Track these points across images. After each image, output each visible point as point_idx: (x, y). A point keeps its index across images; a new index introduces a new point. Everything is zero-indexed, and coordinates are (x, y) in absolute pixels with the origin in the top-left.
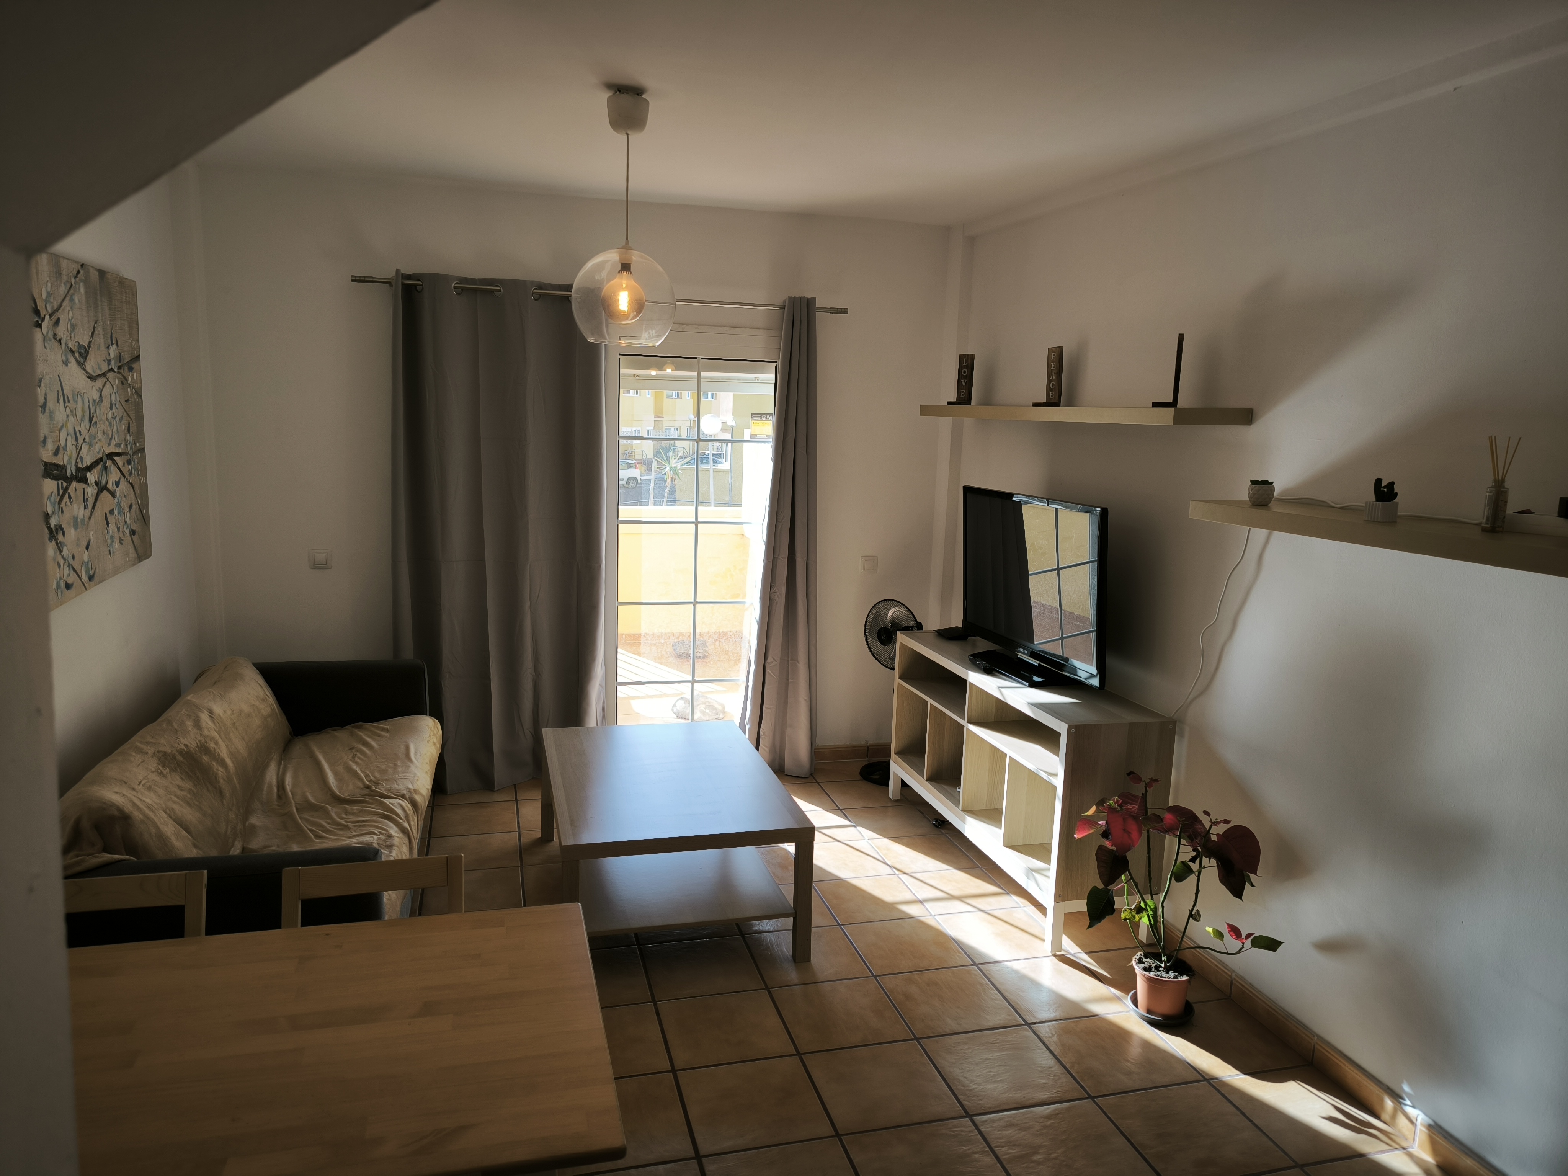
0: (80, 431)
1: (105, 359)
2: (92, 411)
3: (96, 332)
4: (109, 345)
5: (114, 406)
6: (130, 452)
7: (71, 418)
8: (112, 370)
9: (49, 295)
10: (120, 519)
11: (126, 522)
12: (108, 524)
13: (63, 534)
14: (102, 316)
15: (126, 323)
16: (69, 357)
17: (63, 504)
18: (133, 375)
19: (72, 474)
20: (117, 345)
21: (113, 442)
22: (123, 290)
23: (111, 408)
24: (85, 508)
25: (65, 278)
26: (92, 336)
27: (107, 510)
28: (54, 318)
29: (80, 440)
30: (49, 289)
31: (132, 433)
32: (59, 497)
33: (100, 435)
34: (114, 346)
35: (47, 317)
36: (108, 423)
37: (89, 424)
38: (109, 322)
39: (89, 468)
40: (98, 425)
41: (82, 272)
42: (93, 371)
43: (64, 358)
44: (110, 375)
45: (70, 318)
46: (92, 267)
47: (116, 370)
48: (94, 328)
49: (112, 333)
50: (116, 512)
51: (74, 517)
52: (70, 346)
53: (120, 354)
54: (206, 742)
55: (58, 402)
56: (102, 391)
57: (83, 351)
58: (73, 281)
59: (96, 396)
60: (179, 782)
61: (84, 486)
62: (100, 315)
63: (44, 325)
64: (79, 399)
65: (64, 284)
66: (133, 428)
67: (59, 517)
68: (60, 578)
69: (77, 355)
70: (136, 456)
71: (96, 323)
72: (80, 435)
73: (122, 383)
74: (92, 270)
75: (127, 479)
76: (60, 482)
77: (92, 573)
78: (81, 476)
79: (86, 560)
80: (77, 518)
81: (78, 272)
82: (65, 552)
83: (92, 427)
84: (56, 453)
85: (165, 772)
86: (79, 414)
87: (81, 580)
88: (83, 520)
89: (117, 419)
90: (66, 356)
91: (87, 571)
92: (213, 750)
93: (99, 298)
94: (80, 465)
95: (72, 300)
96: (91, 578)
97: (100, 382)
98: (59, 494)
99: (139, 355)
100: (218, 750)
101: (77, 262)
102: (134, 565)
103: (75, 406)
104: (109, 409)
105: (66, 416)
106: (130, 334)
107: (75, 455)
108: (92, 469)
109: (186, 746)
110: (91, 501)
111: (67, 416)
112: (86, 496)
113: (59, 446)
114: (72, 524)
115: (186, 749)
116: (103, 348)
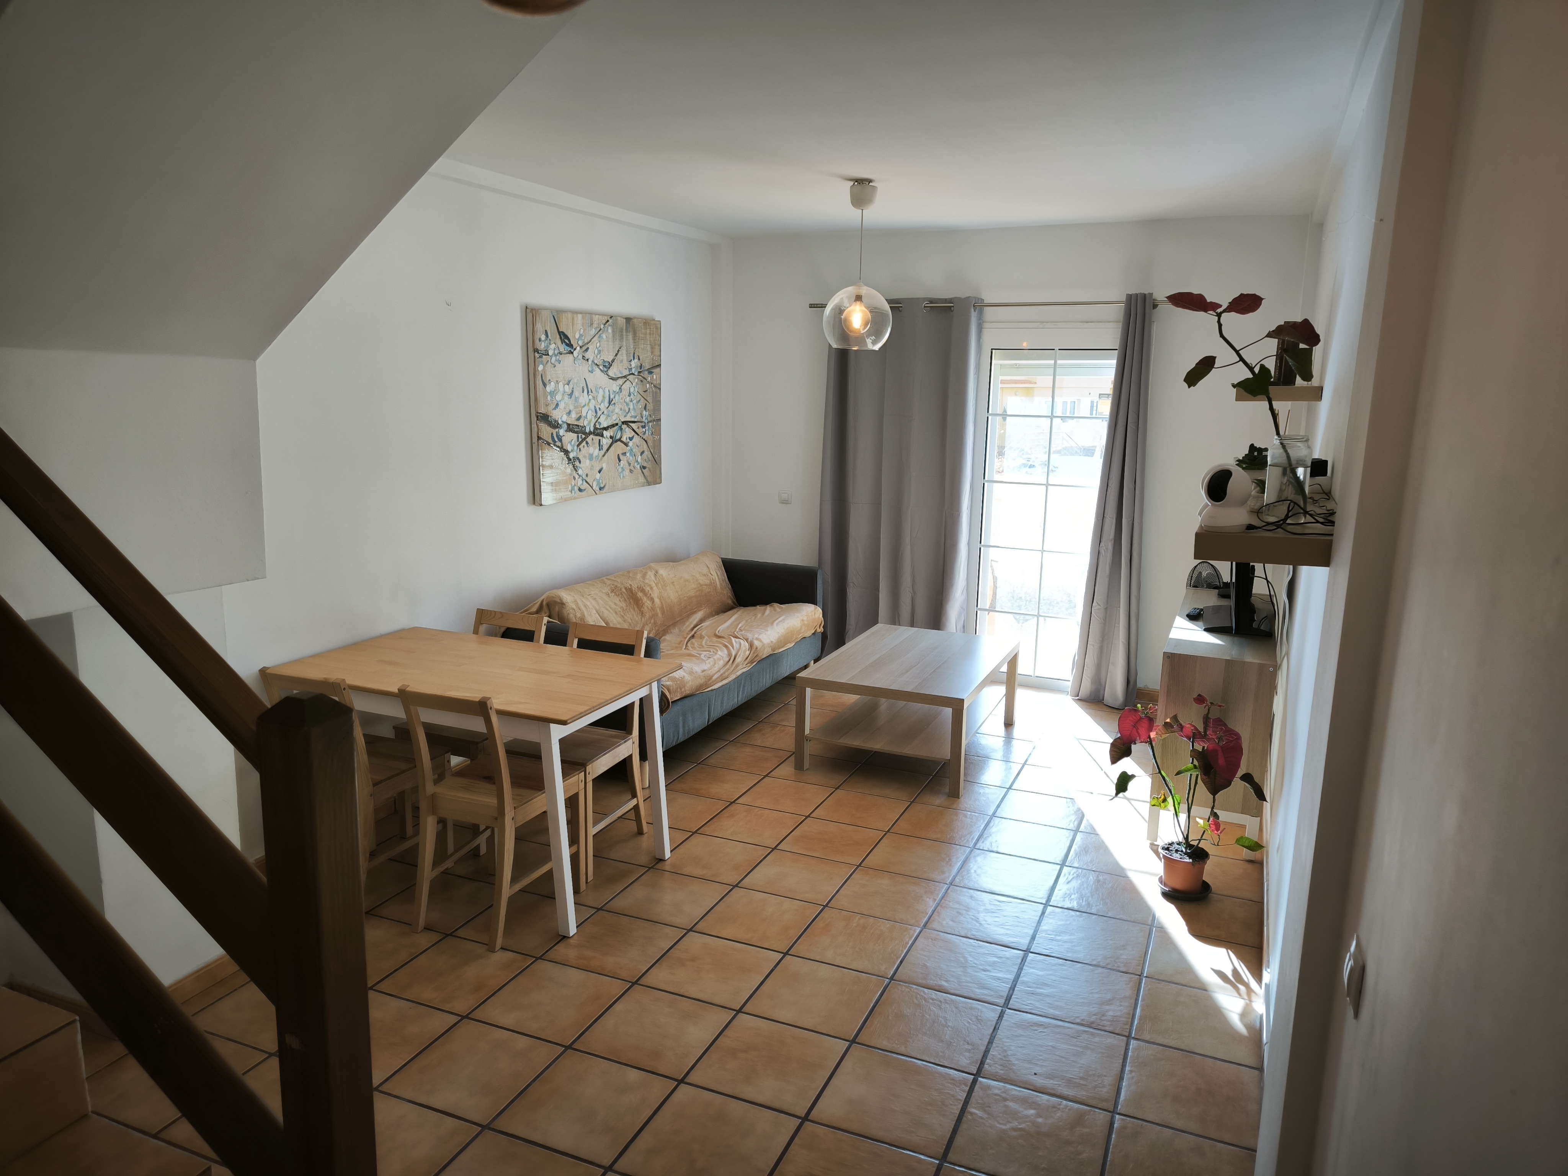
0: (599, 408)
1: (626, 367)
2: (611, 397)
3: (620, 353)
4: (631, 360)
5: (632, 394)
6: (646, 421)
7: (592, 401)
8: (633, 374)
9: (581, 336)
10: (631, 459)
11: (637, 461)
12: (620, 460)
13: (580, 462)
14: (626, 344)
15: (649, 346)
16: (594, 368)
17: (581, 446)
18: (653, 377)
19: (590, 431)
20: (639, 359)
21: (629, 415)
22: (648, 327)
23: (629, 395)
24: (600, 450)
25: (595, 325)
26: (616, 355)
27: (620, 453)
28: (584, 348)
29: (599, 413)
30: (581, 333)
31: (648, 410)
32: (578, 443)
33: (617, 410)
34: (636, 360)
35: (578, 348)
36: (625, 404)
37: (608, 405)
38: (632, 347)
39: (606, 429)
40: (616, 405)
41: (610, 321)
42: (615, 375)
43: (590, 369)
44: (631, 377)
45: (598, 347)
46: (621, 317)
47: (636, 374)
48: (618, 351)
49: (634, 353)
50: (628, 454)
51: (590, 454)
52: (596, 362)
53: (641, 365)
54: (644, 586)
55: (583, 392)
56: (621, 386)
57: (607, 364)
58: (602, 326)
59: (617, 389)
60: (617, 601)
61: (601, 438)
62: (624, 344)
63: (575, 353)
64: (601, 391)
65: (595, 329)
66: (650, 407)
67: (577, 453)
68: (575, 485)
69: (601, 367)
70: (651, 424)
71: (620, 348)
72: (600, 410)
73: (642, 381)
74: (619, 318)
75: (640, 437)
76: (580, 435)
77: (602, 486)
78: (598, 432)
79: (598, 478)
80: (592, 454)
81: (608, 321)
82: (580, 472)
83: (610, 406)
84: (579, 419)
85: (610, 594)
86: (600, 399)
87: (592, 488)
88: (597, 457)
89: (635, 402)
90: (592, 367)
91: (598, 484)
92: (647, 591)
93: (624, 333)
94: (598, 426)
95: (600, 337)
96: (601, 489)
97: (620, 381)
98: (578, 440)
99: (660, 365)
100: (650, 592)
101: (608, 316)
102: (643, 486)
103: (596, 395)
104: (627, 396)
105: (588, 400)
106: (652, 353)
107: (594, 421)
108: (608, 429)
109: (631, 585)
110: (605, 448)
111: (590, 400)
112: (601, 443)
113: (581, 416)
114: (588, 458)
115: (629, 587)
116: (625, 361)
